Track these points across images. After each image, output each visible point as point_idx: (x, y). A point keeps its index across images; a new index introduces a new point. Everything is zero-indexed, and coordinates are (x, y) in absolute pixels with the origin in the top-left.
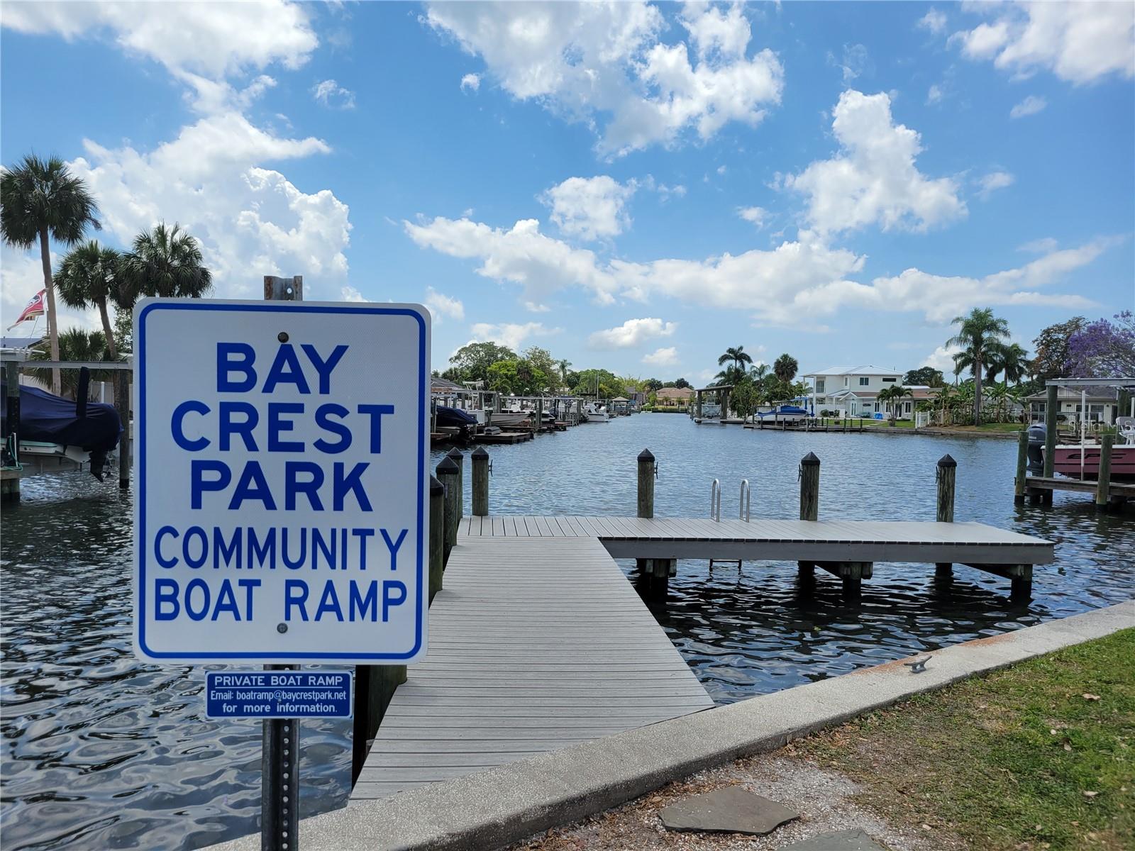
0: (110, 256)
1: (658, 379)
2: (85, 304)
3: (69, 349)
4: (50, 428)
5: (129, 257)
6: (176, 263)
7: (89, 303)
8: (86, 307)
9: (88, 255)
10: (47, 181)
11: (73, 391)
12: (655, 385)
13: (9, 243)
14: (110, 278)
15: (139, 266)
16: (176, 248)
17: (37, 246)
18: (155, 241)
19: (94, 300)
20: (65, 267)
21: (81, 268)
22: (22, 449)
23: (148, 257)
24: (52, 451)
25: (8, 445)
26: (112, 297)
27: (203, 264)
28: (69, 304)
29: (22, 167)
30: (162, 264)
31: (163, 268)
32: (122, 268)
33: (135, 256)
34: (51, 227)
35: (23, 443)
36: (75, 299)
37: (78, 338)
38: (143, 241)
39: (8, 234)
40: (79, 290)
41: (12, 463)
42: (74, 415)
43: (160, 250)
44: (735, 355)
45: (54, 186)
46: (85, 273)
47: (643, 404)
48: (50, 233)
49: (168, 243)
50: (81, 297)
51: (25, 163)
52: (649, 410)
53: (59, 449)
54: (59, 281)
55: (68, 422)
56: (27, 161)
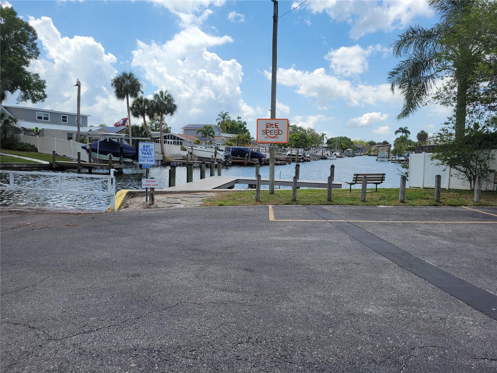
0: (146, 101)
1: (374, 141)
2: (139, 116)
3: (134, 131)
4: (129, 155)
5: (152, 101)
6: (166, 103)
7: (140, 116)
8: (139, 118)
9: (140, 100)
10: (128, 79)
11: (135, 145)
12: (372, 144)
13: (118, 99)
14: (146, 108)
15: (155, 104)
16: (166, 98)
17: (125, 100)
18: (160, 96)
19: (142, 115)
20: (133, 105)
21: (138, 105)
22: (123, 160)
23: (157, 101)
24: (130, 161)
25: (120, 159)
26: (147, 114)
27: (175, 103)
28: (134, 116)
29: (121, 75)
30: (162, 103)
31: (162, 105)
32: (150, 105)
33: (154, 101)
34: (130, 94)
35: (124, 159)
36: (136, 115)
37: (137, 127)
38: (156, 96)
39: (118, 97)
40: (137, 112)
41: (121, 164)
42: (135, 152)
43: (161, 99)
44: (403, 131)
45: (130, 81)
46: (139, 106)
47: (365, 152)
48: (129, 96)
49: (164, 96)
50: (138, 114)
51: (122, 74)
52: (367, 155)
53: (132, 161)
54: (132, 109)
55: (134, 154)
56: (123, 74)
